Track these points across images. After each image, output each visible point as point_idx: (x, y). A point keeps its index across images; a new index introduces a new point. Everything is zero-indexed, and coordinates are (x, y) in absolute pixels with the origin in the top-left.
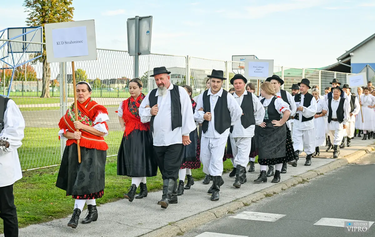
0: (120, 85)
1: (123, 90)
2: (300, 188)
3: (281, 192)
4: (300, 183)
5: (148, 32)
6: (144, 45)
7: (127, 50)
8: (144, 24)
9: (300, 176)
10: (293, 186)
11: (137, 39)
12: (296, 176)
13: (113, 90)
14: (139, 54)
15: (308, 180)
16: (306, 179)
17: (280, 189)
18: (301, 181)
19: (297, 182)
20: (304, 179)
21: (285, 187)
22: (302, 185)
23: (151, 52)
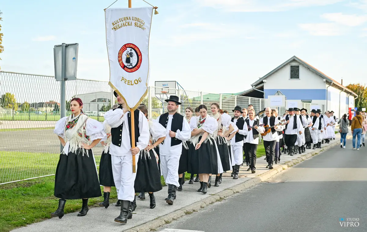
0: (49, 109)
1: (51, 114)
2: (218, 206)
3: (200, 210)
4: (217, 201)
5: (74, 58)
6: (70, 71)
7: (54, 75)
8: (71, 51)
9: (218, 194)
10: (211, 204)
11: (64, 65)
12: (214, 195)
13: (41, 113)
14: (66, 79)
15: (225, 198)
16: (223, 197)
17: (199, 207)
18: (219, 199)
19: (215, 200)
20: (221, 197)
21: (204, 205)
22: (219, 202)
23: (77, 78)
